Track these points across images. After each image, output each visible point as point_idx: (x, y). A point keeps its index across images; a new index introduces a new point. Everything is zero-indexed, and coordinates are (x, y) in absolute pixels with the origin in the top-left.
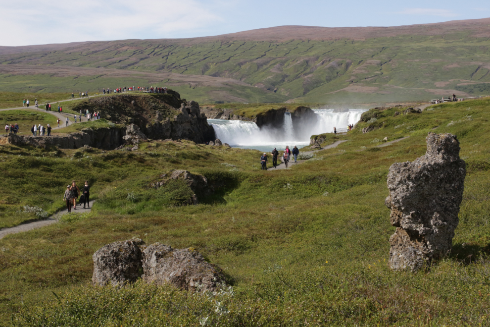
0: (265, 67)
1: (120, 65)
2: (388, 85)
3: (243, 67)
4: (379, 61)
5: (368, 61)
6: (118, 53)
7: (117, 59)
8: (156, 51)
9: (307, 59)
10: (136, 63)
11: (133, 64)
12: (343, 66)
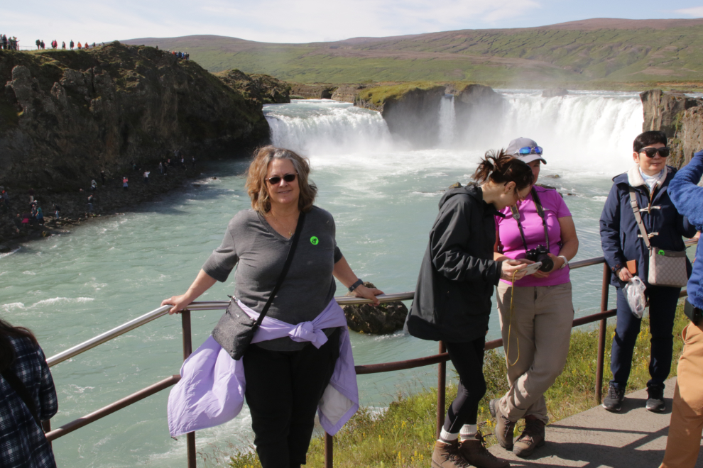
0: (574, 52)
1: (454, 50)
2: (682, 68)
3: (555, 51)
4: (676, 48)
5: (666, 48)
6: (454, 40)
7: (452, 45)
8: (484, 38)
9: (611, 45)
10: (466, 48)
11: (463, 49)
12: (643, 51)
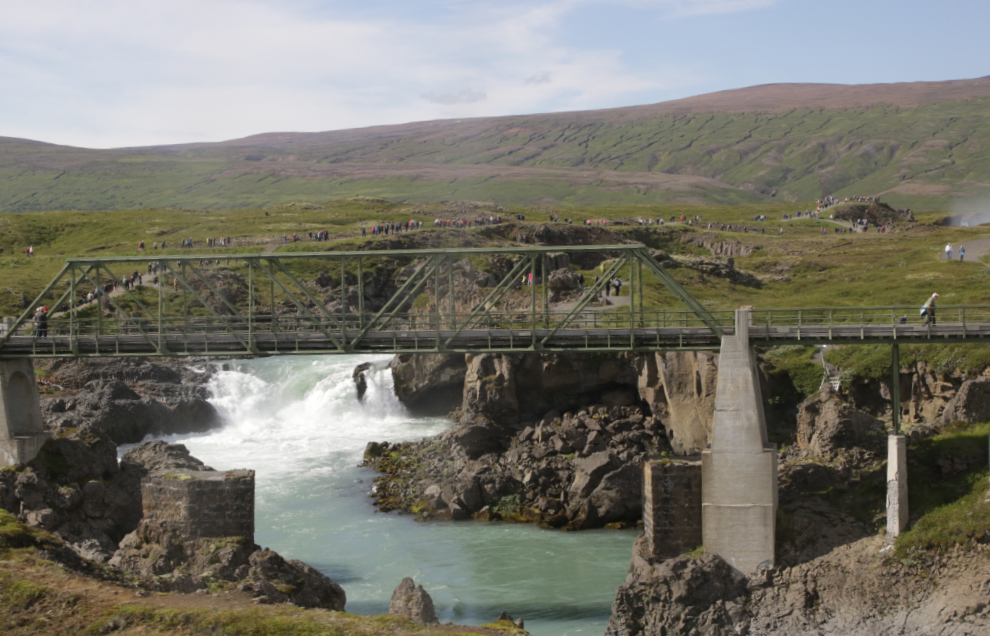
0: (752, 156)
1: (511, 158)
2: (965, 181)
3: (715, 156)
4: (946, 142)
5: (929, 143)
6: (505, 139)
7: (504, 149)
8: (567, 134)
9: (822, 141)
10: (538, 154)
11: (533, 157)
12: (886, 151)
